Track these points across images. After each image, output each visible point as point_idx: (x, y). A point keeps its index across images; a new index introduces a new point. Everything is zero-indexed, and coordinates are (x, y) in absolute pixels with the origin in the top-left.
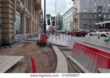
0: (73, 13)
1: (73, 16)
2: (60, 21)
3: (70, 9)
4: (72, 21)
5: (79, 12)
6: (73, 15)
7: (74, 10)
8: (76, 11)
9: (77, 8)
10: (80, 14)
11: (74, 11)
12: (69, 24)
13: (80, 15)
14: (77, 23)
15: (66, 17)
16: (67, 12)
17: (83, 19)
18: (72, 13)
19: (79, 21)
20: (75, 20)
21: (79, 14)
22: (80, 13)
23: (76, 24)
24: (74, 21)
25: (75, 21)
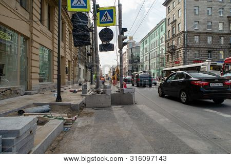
0: (165, 34)
1: (166, 41)
2: (134, 54)
3: (158, 25)
4: (164, 52)
5: (183, 30)
6: (166, 38)
7: (167, 26)
8: (173, 28)
9: (176, 20)
10: (184, 35)
11: (169, 28)
12: (155, 61)
13: (184, 38)
14: (177, 57)
15: (148, 44)
16: (149, 34)
17: (191, 47)
18: (162, 34)
19: (181, 53)
20: (172, 51)
21: (182, 36)
22: (184, 32)
23: (172, 59)
24: (169, 52)
25: (171, 53)
